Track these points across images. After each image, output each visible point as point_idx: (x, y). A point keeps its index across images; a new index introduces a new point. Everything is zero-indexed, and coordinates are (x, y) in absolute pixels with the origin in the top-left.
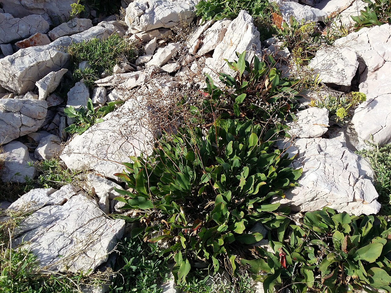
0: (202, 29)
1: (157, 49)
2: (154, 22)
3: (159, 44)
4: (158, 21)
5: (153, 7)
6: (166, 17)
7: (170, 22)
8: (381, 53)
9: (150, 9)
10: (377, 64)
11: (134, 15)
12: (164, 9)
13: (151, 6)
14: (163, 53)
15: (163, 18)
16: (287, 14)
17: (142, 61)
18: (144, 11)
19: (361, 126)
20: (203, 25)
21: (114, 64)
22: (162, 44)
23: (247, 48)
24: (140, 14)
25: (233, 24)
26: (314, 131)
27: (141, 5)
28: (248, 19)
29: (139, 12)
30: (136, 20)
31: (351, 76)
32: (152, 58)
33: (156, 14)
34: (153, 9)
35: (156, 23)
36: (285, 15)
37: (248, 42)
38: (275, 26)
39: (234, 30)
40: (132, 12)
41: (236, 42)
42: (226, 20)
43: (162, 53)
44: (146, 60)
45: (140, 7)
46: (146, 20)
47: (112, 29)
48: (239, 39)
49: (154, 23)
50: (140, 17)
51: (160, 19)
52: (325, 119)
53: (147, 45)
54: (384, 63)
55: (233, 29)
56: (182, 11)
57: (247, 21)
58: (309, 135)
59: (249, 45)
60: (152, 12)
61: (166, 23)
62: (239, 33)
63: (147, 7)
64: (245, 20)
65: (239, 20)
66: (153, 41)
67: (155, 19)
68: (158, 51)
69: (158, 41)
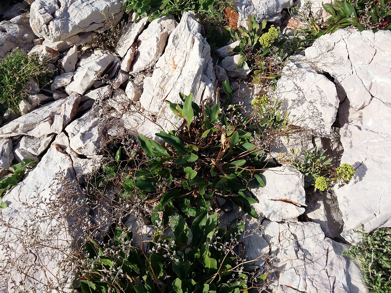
0: (136, 28)
1: (79, 61)
2: (68, 29)
3: (82, 51)
4: (75, 27)
5: (66, 5)
6: (85, 19)
7: (91, 24)
8: (367, 85)
9: (62, 9)
10: (363, 103)
11: (39, 22)
12: (81, 7)
13: (63, 4)
14: (86, 78)
15: (82, 22)
16: (243, 7)
17: (59, 85)
18: (53, 15)
19: (346, 204)
20: (137, 21)
21: (19, 100)
22: (86, 51)
23: (195, 79)
24: (48, 21)
25: (175, 36)
26: (287, 212)
27: (48, 5)
28: (194, 28)
29: (46, 19)
30: (43, 30)
31: (331, 123)
32: (72, 80)
33: (72, 16)
34: (66, 9)
35: (72, 30)
36: (241, 9)
37: (196, 72)
38: (229, 29)
39: (176, 45)
40: (36, 18)
41: (180, 65)
42: (165, 19)
43: (84, 77)
44: (64, 83)
45: (47, 8)
46: (57, 29)
47: (17, 33)
48: (184, 60)
49: (69, 31)
50: (48, 24)
51: (77, 23)
52: (301, 193)
53: (65, 58)
54: (371, 100)
55: (174, 44)
56: (106, 7)
57: (192, 31)
58: (281, 218)
59: (197, 75)
60: (66, 15)
61: (87, 27)
62: (183, 49)
63: (57, 7)
64: (190, 30)
65: (182, 30)
66: (72, 51)
67: (70, 25)
68: (81, 63)
69: (79, 48)
